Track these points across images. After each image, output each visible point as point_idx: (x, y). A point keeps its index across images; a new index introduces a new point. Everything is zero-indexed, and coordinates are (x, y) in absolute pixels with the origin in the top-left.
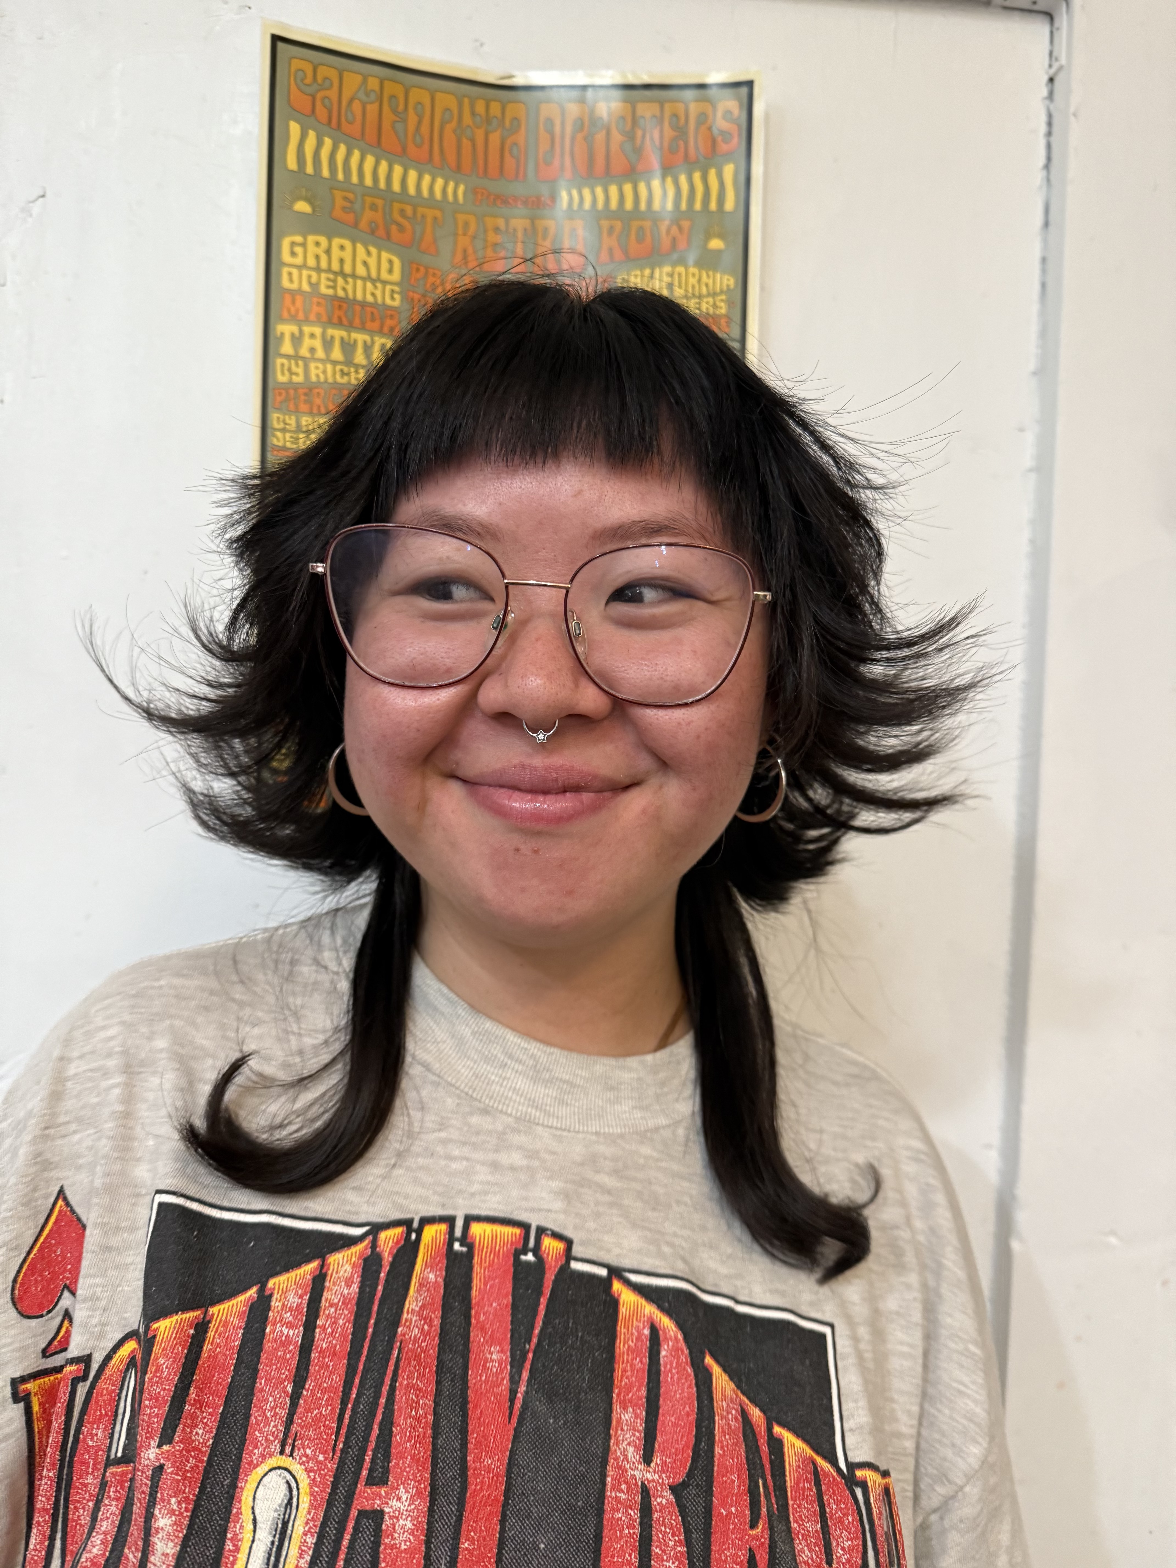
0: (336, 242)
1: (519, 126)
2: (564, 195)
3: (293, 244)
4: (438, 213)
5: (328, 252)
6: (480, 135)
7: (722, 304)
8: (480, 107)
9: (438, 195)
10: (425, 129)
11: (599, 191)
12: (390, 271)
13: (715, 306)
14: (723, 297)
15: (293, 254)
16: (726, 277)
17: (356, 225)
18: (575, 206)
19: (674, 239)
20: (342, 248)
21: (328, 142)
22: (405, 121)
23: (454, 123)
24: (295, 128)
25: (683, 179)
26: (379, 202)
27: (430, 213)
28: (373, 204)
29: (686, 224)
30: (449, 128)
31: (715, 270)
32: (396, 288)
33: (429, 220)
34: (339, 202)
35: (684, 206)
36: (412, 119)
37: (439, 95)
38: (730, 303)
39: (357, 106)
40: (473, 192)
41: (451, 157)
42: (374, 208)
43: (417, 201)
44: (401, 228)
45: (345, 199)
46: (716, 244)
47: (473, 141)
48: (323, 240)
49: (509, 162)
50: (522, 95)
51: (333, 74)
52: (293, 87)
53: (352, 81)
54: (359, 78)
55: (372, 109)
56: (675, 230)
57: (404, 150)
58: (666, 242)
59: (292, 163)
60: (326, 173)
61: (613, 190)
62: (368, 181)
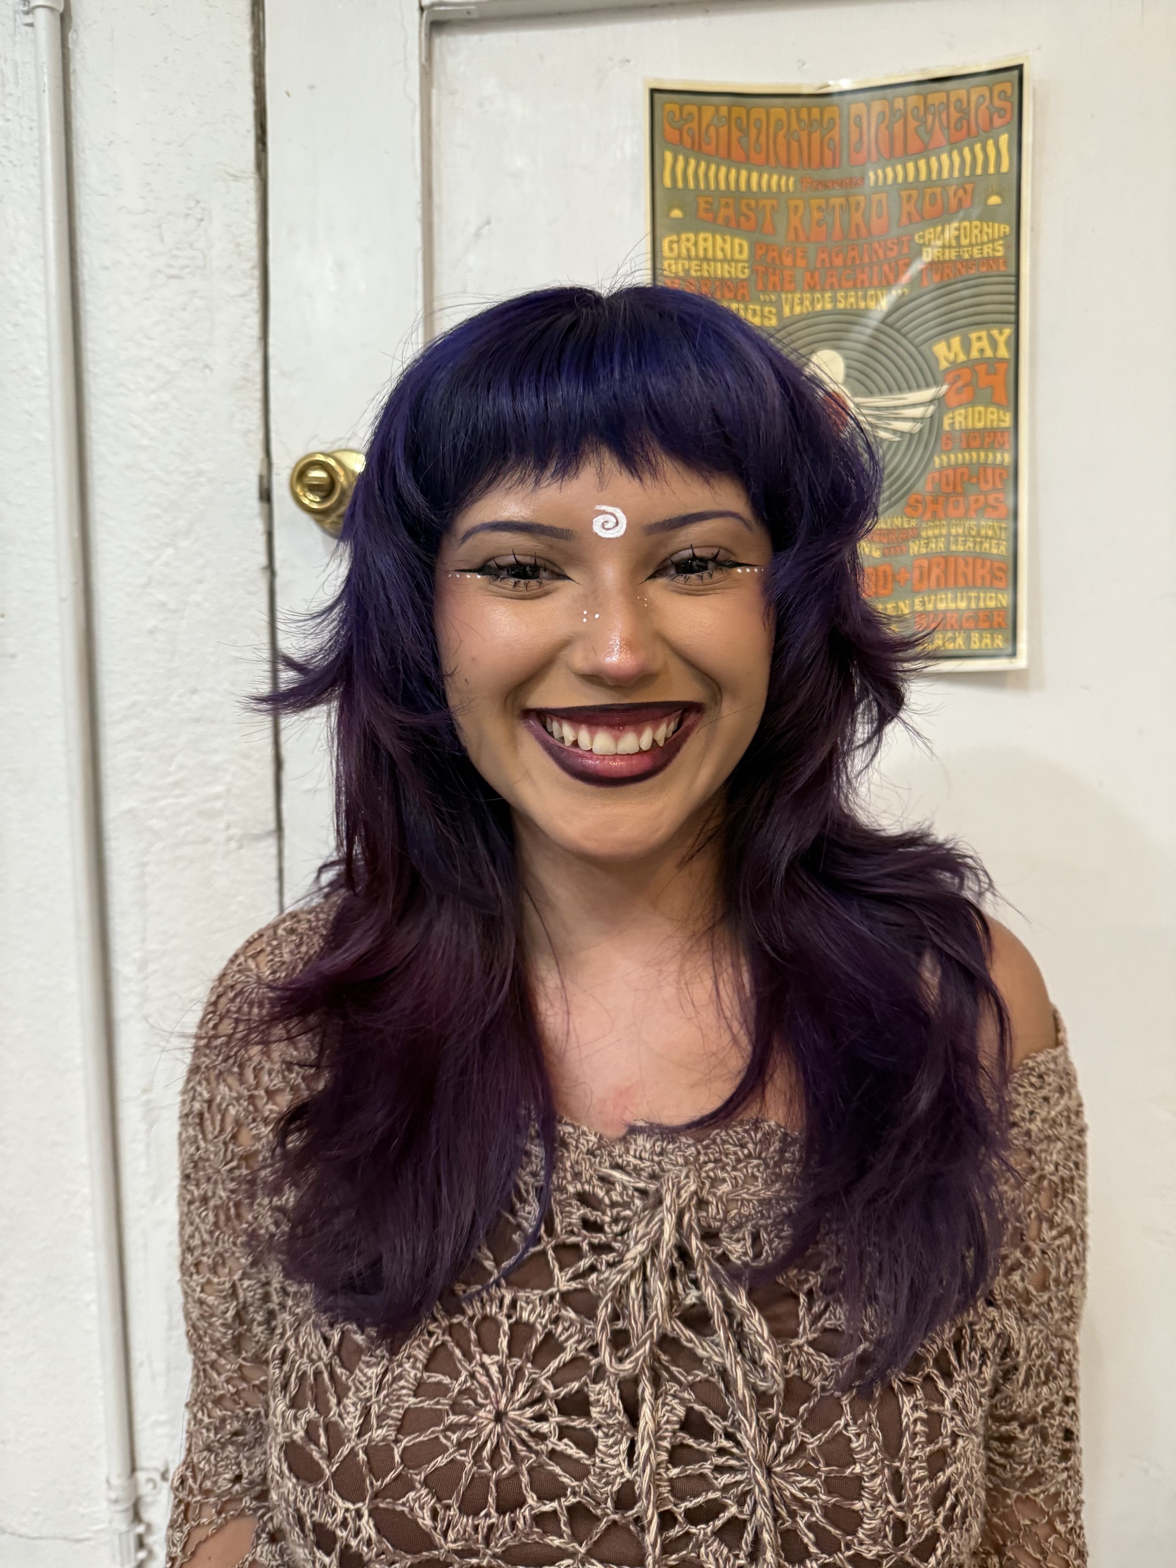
0: (701, 236)
1: (834, 123)
2: (871, 175)
3: (671, 242)
4: (774, 202)
5: (696, 244)
6: (804, 136)
7: (1001, 248)
8: (804, 114)
9: (774, 188)
10: (763, 139)
11: (899, 168)
12: (741, 252)
13: (994, 249)
14: (1001, 242)
15: (671, 250)
16: (1002, 226)
17: (715, 220)
18: (880, 182)
19: (960, 200)
20: (705, 240)
21: (692, 162)
22: (747, 135)
23: (784, 130)
24: (669, 156)
25: (966, 151)
26: (731, 201)
27: (768, 203)
28: (727, 204)
29: (969, 187)
30: (781, 134)
31: (994, 222)
32: (746, 265)
33: (768, 208)
34: (703, 205)
35: (967, 173)
36: (753, 131)
37: (772, 111)
38: (1006, 247)
39: (712, 130)
40: (800, 181)
41: (783, 156)
42: (727, 205)
43: (759, 196)
44: (748, 218)
45: (707, 202)
46: (994, 200)
47: (799, 141)
48: (692, 236)
49: (828, 154)
50: (835, 99)
51: (694, 109)
52: (667, 126)
53: (708, 113)
54: (713, 108)
55: (723, 130)
56: (961, 192)
57: (748, 157)
58: (954, 202)
59: (668, 182)
60: (692, 185)
61: (911, 166)
62: (723, 186)
